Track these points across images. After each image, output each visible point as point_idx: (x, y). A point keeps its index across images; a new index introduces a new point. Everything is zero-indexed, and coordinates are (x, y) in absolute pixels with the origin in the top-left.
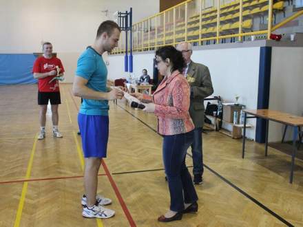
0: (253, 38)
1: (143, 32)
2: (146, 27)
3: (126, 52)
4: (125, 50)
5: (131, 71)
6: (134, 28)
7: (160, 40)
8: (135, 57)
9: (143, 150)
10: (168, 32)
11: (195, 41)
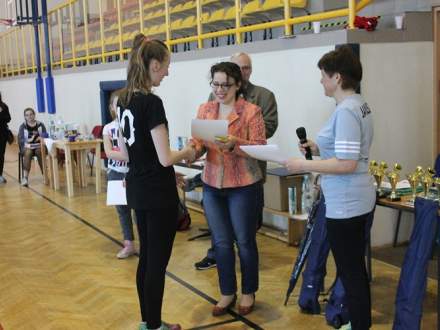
0: (316, 27)
1: (72, 27)
2: (78, 15)
3: (39, 70)
4: (34, 67)
5: (53, 110)
6: (52, 18)
7: (110, 41)
8: (58, 80)
9: (95, 292)
10: (127, 23)
11: (187, 39)
